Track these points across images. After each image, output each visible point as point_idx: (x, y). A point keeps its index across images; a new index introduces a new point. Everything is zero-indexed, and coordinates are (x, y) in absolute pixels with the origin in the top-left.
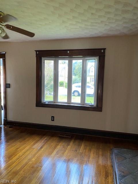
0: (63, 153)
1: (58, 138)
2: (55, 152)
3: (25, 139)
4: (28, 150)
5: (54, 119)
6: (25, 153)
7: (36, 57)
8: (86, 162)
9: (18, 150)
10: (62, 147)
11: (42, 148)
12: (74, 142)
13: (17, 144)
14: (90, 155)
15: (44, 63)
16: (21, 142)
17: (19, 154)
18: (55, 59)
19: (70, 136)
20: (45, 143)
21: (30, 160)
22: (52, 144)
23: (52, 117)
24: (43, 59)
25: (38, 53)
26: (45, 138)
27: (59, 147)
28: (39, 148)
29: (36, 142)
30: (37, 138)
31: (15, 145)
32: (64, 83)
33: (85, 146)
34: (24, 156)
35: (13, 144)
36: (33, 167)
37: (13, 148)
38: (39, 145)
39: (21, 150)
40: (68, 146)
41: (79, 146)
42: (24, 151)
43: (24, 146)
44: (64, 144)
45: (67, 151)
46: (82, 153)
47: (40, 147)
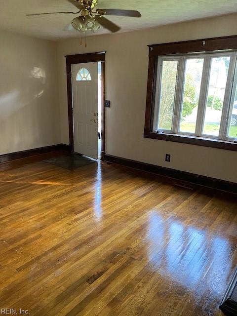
0: (173, 208)
1: (171, 187)
2: (162, 204)
3: (124, 181)
4: (125, 195)
5: (169, 158)
6: (120, 197)
7: (148, 58)
8: (206, 226)
9: (113, 192)
10: (174, 199)
11: (144, 195)
12: (195, 197)
13: (113, 185)
14: (215, 219)
15: (161, 66)
16: (118, 184)
17: (114, 197)
18: (180, 59)
19: (192, 187)
20: (152, 191)
21: (125, 206)
22: (161, 193)
23: (167, 155)
24: (160, 58)
25: (152, 49)
26: (152, 184)
27: (169, 198)
28: (141, 195)
29: (139, 187)
30: (141, 182)
31: (110, 186)
32: (214, 100)
33: (213, 205)
34: (118, 201)
35: (108, 185)
36: (127, 215)
37: (106, 189)
38: (141, 192)
39: (116, 194)
40: (185, 200)
41: (204, 203)
42: (120, 194)
43: (121, 189)
44: (178, 196)
45: (180, 206)
46: (204, 213)
47: (143, 194)
